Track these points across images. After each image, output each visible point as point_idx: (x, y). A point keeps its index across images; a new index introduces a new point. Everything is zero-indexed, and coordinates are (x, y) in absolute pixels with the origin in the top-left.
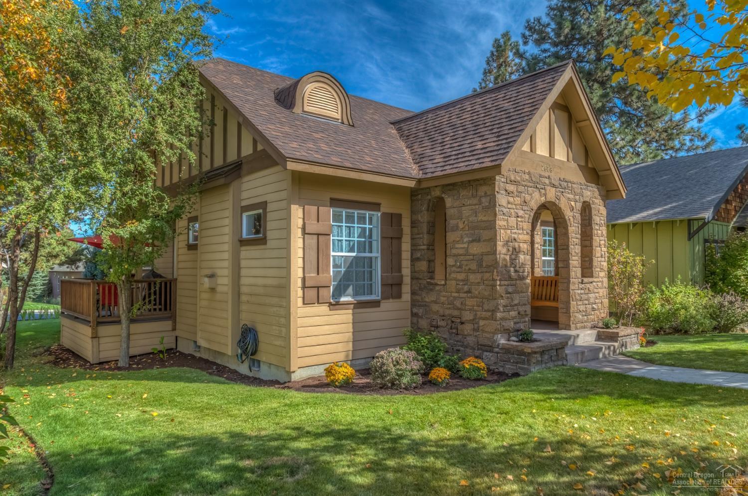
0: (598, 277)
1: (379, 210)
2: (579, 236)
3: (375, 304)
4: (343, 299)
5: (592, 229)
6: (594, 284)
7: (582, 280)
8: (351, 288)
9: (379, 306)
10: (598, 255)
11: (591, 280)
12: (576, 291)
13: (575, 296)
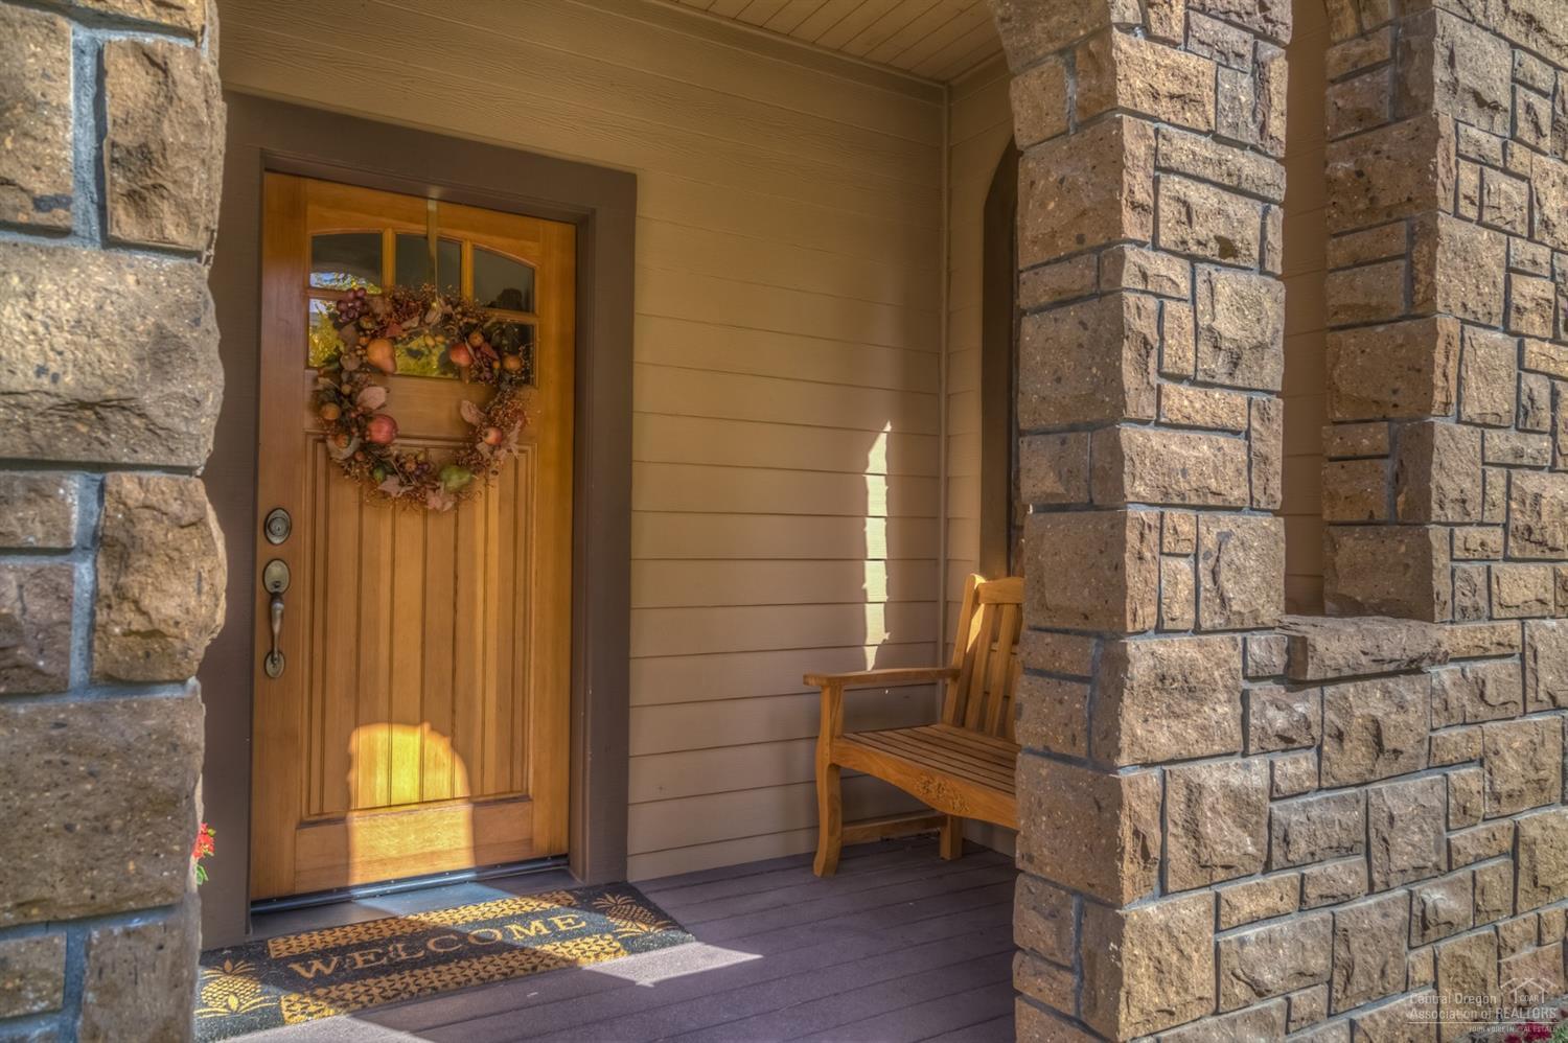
0: (1489, 608)
2: (1266, 172)
5: (1429, 136)
6: (1445, 675)
7: (1298, 650)
10: (1487, 396)
11: (1399, 638)
12: (1211, 775)
13: (1194, 831)
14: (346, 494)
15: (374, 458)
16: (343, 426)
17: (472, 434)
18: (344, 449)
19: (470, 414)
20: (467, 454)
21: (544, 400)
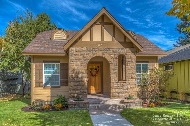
0: (130, 81)
1: (60, 63)
2: (117, 66)
3: (59, 87)
4: (48, 86)
6: (127, 83)
7: (118, 82)
8: (50, 83)
9: (60, 88)
12: (115, 85)
13: (114, 87)
14: (91, 77)
15: (92, 75)
16: (91, 74)
17: (96, 74)
18: (91, 75)
19: (96, 73)
20: (96, 75)
21: (99, 72)
